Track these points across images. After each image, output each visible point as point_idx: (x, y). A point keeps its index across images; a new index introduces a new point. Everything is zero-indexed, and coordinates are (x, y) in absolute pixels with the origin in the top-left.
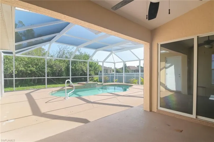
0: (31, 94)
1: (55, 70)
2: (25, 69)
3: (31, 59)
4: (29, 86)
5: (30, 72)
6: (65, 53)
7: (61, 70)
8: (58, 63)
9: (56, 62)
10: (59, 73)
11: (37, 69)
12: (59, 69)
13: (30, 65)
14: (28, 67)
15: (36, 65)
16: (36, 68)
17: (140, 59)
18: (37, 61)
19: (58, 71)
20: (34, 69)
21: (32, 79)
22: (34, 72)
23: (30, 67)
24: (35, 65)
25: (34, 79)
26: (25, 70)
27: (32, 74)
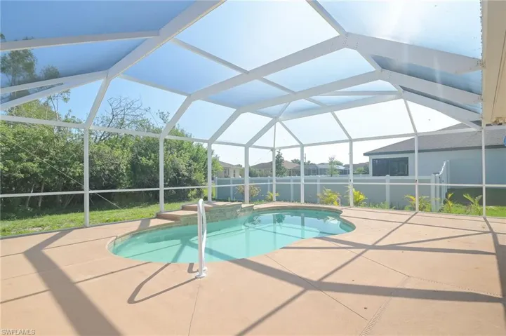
0: (46, 251)
1: (98, 168)
2: (5, 165)
3: (26, 138)
4: (18, 218)
5: (22, 176)
6: (127, 122)
7: (116, 169)
8: (108, 149)
9: (102, 147)
10: (110, 178)
11: (44, 167)
12: (112, 168)
13: (23, 155)
14: (15, 161)
15: (42, 154)
16: (40, 164)
17: (353, 138)
18: (44, 142)
19: (107, 172)
20: (33, 167)
21: (28, 197)
22: (35, 174)
23: (21, 160)
24: (35, 154)
25: (32, 197)
26: (7, 169)
27: (29, 182)
